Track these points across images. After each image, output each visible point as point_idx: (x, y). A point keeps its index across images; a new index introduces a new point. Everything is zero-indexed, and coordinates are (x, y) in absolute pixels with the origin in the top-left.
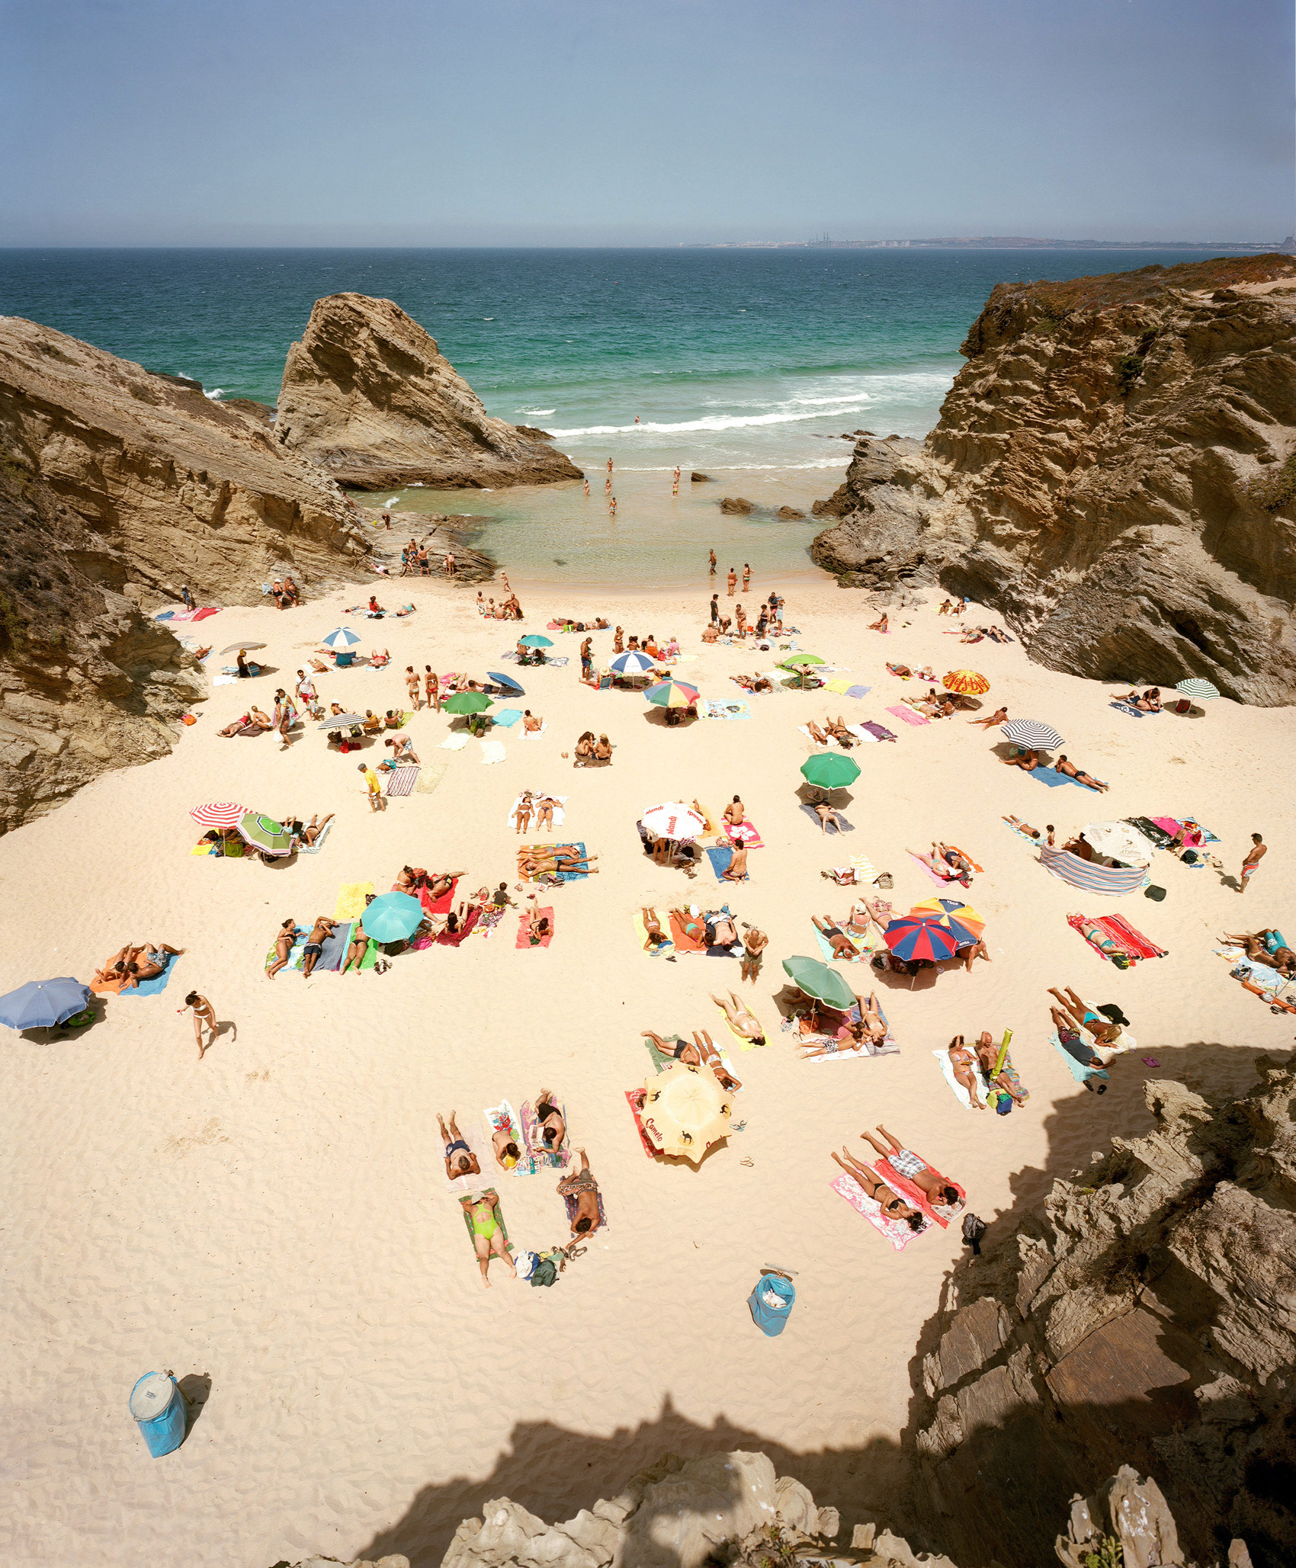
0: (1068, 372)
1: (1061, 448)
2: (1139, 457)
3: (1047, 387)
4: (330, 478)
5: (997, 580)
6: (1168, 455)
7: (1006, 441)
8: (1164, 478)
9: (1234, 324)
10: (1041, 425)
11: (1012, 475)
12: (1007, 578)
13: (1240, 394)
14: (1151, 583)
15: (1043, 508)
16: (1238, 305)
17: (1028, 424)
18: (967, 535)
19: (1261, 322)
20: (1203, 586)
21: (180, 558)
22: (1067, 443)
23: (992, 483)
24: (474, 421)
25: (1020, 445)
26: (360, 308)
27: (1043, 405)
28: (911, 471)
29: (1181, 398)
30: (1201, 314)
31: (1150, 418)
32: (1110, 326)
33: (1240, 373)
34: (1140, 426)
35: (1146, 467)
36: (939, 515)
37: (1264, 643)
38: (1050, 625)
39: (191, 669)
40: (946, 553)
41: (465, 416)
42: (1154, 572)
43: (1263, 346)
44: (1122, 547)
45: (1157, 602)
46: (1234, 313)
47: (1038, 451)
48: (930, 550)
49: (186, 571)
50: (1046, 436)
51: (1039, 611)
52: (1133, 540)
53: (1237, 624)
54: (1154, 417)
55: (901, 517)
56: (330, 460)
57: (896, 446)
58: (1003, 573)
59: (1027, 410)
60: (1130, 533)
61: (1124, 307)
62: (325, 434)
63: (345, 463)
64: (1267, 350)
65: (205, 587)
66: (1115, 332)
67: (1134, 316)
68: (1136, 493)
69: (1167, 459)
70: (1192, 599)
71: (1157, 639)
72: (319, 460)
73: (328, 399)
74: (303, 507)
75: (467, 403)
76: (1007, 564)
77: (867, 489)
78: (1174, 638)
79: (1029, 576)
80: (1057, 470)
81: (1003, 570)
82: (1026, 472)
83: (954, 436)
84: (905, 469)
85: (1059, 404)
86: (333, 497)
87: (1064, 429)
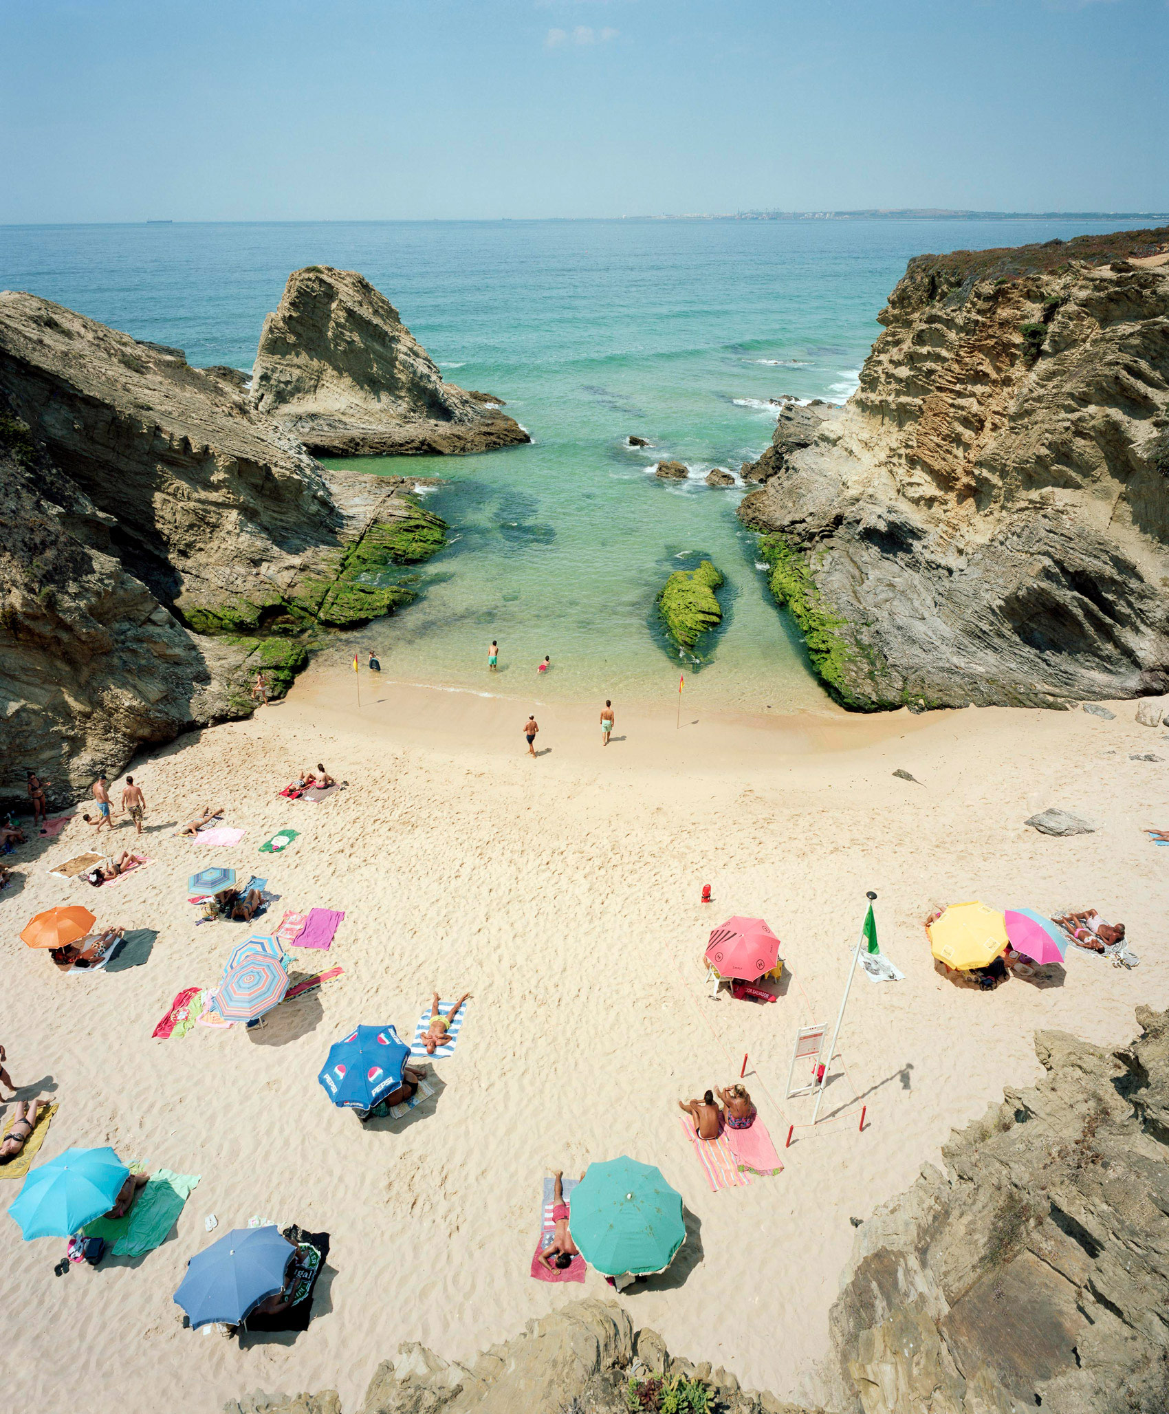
0: (976, 340)
1: (969, 413)
2: (1042, 422)
3: (958, 355)
4: (298, 442)
5: (910, 541)
6: (1068, 420)
7: (920, 407)
8: (1064, 443)
9: (1129, 294)
10: (952, 391)
11: (925, 440)
12: (919, 538)
13: (1136, 362)
14: (1053, 544)
15: (954, 471)
16: (1133, 276)
17: (940, 389)
18: (883, 498)
19: (1154, 292)
20: (1101, 547)
21: (161, 520)
22: (976, 408)
23: (907, 446)
24: (430, 386)
25: (931, 409)
26: (329, 280)
27: (953, 372)
28: (832, 436)
29: (1080, 366)
30: (1099, 285)
31: (1051, 384)
32: (1015, 295)
33: (1135, 341)
34: (1042, 391)
35: (1047, 431)
36: (856, 478)
37: (1158, 603)
38: (959, 585)
39: (167, 626)
40: (863, 515)
41: (424, 383)
42: (1055, 533)
43: (1156, 315)
44: (1027, 508)
45: (1058, 563)
46: (1129, 284)
47: (948, 416)
48: (849, 512)
49: (166, 532)
50: (956, 402)
51: (950, 572)
52: (1037, 503)
53: (1134, 584)
54: (1055, 383)
55: (822, 479)
56: (299, 424)
57: (820, 412)
58: (916, 534)
59: (940, 376)
60: (1034, 495)
61: (1028, 278)
62: (296, 400)
63: (313, 429)
64: (1160, 319)
65: (182, 547)
66: (1019, 302)
67: (1037, 287)
68: (1038, 457)
69: (1067, 424)
70: (1091, 559)
71: (1058, 598)
72: (290, 425)
73: (299, 367)
74: (274, 470)
75: (426, 371)
76: (920, 526)
77: (791, 452)
78: (1074, 597)
79: (941, 537)
80: (967, 434)
81: (916, 530)
82: (938, 435)
83: (872, 402)
84: (827, 433)
85: (967, 371)
86: (301, 461)
87: (973, 395)
